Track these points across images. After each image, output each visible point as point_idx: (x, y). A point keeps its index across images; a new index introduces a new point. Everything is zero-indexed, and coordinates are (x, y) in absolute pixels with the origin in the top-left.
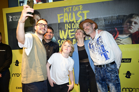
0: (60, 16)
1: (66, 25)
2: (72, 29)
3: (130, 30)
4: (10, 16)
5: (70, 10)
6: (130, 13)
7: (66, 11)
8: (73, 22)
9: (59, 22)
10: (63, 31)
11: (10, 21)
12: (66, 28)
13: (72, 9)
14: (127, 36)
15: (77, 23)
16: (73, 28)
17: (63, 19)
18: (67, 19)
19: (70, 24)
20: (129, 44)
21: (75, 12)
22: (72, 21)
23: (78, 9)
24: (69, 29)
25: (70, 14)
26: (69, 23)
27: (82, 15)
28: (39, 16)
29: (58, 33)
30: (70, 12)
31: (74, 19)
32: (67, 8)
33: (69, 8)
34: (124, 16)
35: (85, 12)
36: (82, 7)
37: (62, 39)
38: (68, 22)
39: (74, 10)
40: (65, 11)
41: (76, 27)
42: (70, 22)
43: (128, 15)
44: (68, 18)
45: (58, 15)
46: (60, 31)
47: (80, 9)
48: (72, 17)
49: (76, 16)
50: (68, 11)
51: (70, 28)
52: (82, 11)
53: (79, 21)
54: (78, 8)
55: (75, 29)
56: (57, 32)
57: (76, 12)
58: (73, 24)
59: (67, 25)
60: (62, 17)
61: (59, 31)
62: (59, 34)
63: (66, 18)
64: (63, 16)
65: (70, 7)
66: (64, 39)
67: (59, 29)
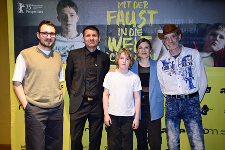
0: (112, 15)
1: (119, 29)
2: (129, 37)
3: (213, 46)
4: (21, 4)
5: (129, 6)
6: (216, 22)
7: (121, 7)
8: (131, 26)
9: (109, 23)
10: (114, 39)
11: (20, 12)
12: (119, 35)
13: (131, 5)
14: (209, 54)
15: (138, 28)
16: (130, 35)
17: (115, 19)
18: (122, 21)
19: (126, 29)
20: (210, 66)
21: (135, 10)
22: (130, 24)
23: (140, 6)
24: (124, 36)
25: (128, 13)
26: (125, 27)
27: (147, 16)
28: (74, 9)
29: (106, 41)
30: (128, 10)
31: (133, 22)
32: (123, 3)
33: (127, 4)
34: (207, 25)
35: (152, 13)
36: (147, 4)
37: (112, 51)
38: (124, 25)
39: (134, 8)
40: (119, 7)
41: (136, 35)
42: (127, 26)
43: (212, 24)
44: (125, 19)
45: (108, 12)
46: (110, 38)
47: (143, 6)
48: (130, 18)
49: (137, 17)
50: (125, 7)
51: (126, 34)
52: (146, 10)
53: (141, 26)
54: (140, 4)
55: (133, 37)
56: (104, 40)
57: (137, 11)
58: (131, 29)
59: (122, 30)
60: (115, 17)
61: (107, 39)
62: (107, 43)
63: (121, 19)
64: (116, 14)
65: (127, 2)
66: (114, 52)
67: (108, 36)
